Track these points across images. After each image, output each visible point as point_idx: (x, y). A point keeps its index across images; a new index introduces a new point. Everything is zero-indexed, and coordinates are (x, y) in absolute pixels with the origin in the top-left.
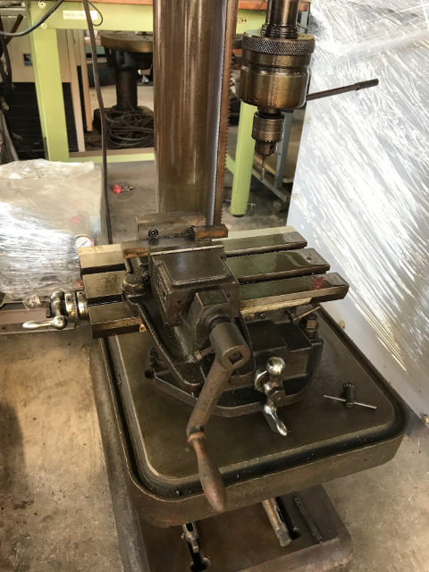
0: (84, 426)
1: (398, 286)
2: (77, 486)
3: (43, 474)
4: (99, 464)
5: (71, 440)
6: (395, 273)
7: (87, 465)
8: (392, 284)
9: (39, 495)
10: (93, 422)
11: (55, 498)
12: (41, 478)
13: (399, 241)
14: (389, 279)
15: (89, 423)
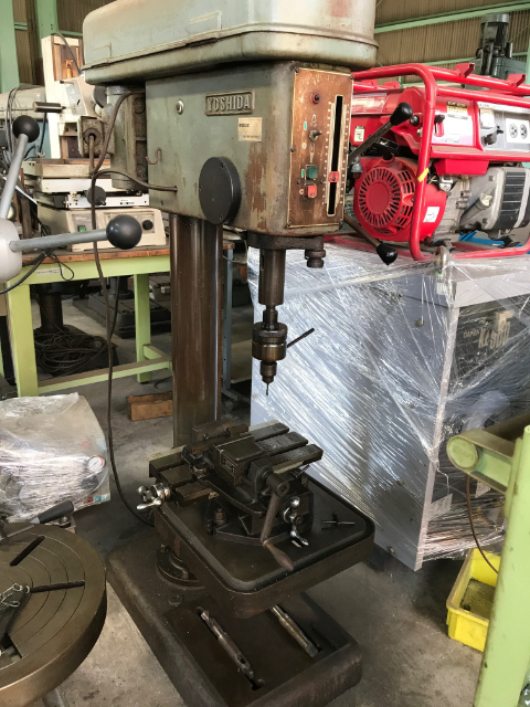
0: (119, 625)
1: (349, 453)
2: (132, 671)
3: (98, 669)
4: (144, 650)
5: (113, 639)
6: (345, 444)
7: (134, 653)
8: (346, 453)
9: (102, 685)
10: (127, 620)
11: (117, 684)
12: (98, 673)
13: (343, 419)
14: (342, 449)
15: (123, 621)
